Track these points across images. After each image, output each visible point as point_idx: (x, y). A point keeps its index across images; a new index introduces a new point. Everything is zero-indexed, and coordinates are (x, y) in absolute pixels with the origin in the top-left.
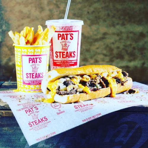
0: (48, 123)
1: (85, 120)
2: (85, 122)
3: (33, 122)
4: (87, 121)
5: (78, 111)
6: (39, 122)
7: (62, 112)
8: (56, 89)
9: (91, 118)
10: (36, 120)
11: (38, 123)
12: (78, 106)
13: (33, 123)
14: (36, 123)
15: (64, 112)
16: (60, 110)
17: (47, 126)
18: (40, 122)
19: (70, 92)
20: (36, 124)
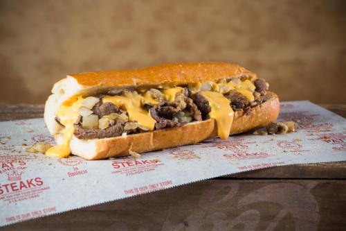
0: (42, 189)
1: (131, 191)
2: (130, 195)
3: (6, 186)
4: (135, 194)
5: (119, 173)
6: (21, 187)
7: (80, 173)
8: (75, 124)
9: (146, 187)
10: (14, 182)
11: (19, 187)
12: (122, 163)
13: (7, 189)
14: (15, 188)
15: (86, 172)
16: (77, 169)
17: (38, 196)
18: (25, 186)
19: (104, 131)
20: (13, 190)
